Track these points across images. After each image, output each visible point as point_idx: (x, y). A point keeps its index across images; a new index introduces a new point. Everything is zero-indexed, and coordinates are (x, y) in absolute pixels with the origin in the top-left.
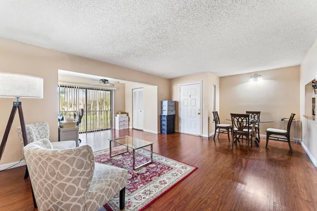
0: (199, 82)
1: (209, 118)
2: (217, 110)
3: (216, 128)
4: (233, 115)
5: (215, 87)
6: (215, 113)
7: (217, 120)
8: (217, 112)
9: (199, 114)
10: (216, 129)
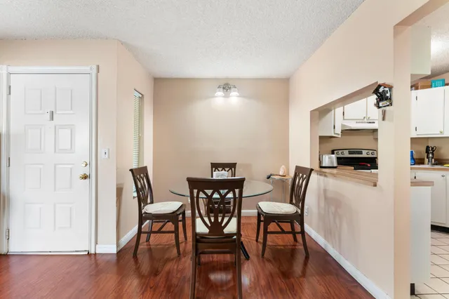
0: (86, 69)
1: (120, 191)
2: (148, 162)
3: (142, 218)
4: (195, 184)
5: (142, 98)
6: (139, 173)
7: (144, 195)
8: (143, 170)
9: (85, 177)
10: (141, 223)
